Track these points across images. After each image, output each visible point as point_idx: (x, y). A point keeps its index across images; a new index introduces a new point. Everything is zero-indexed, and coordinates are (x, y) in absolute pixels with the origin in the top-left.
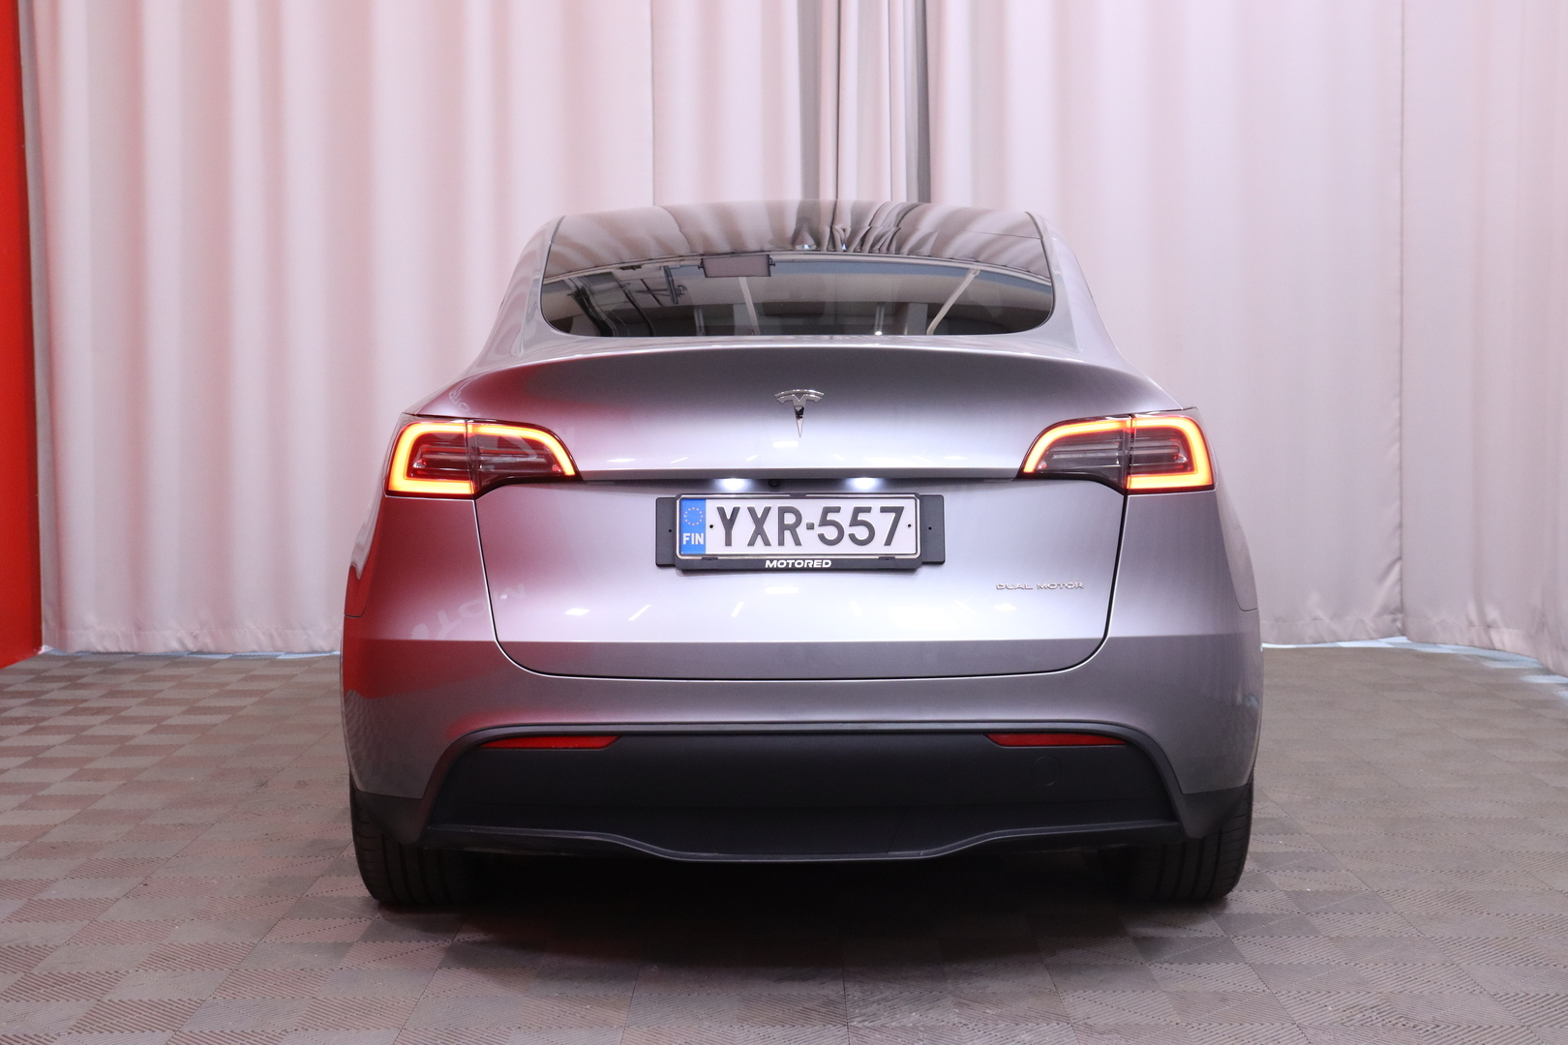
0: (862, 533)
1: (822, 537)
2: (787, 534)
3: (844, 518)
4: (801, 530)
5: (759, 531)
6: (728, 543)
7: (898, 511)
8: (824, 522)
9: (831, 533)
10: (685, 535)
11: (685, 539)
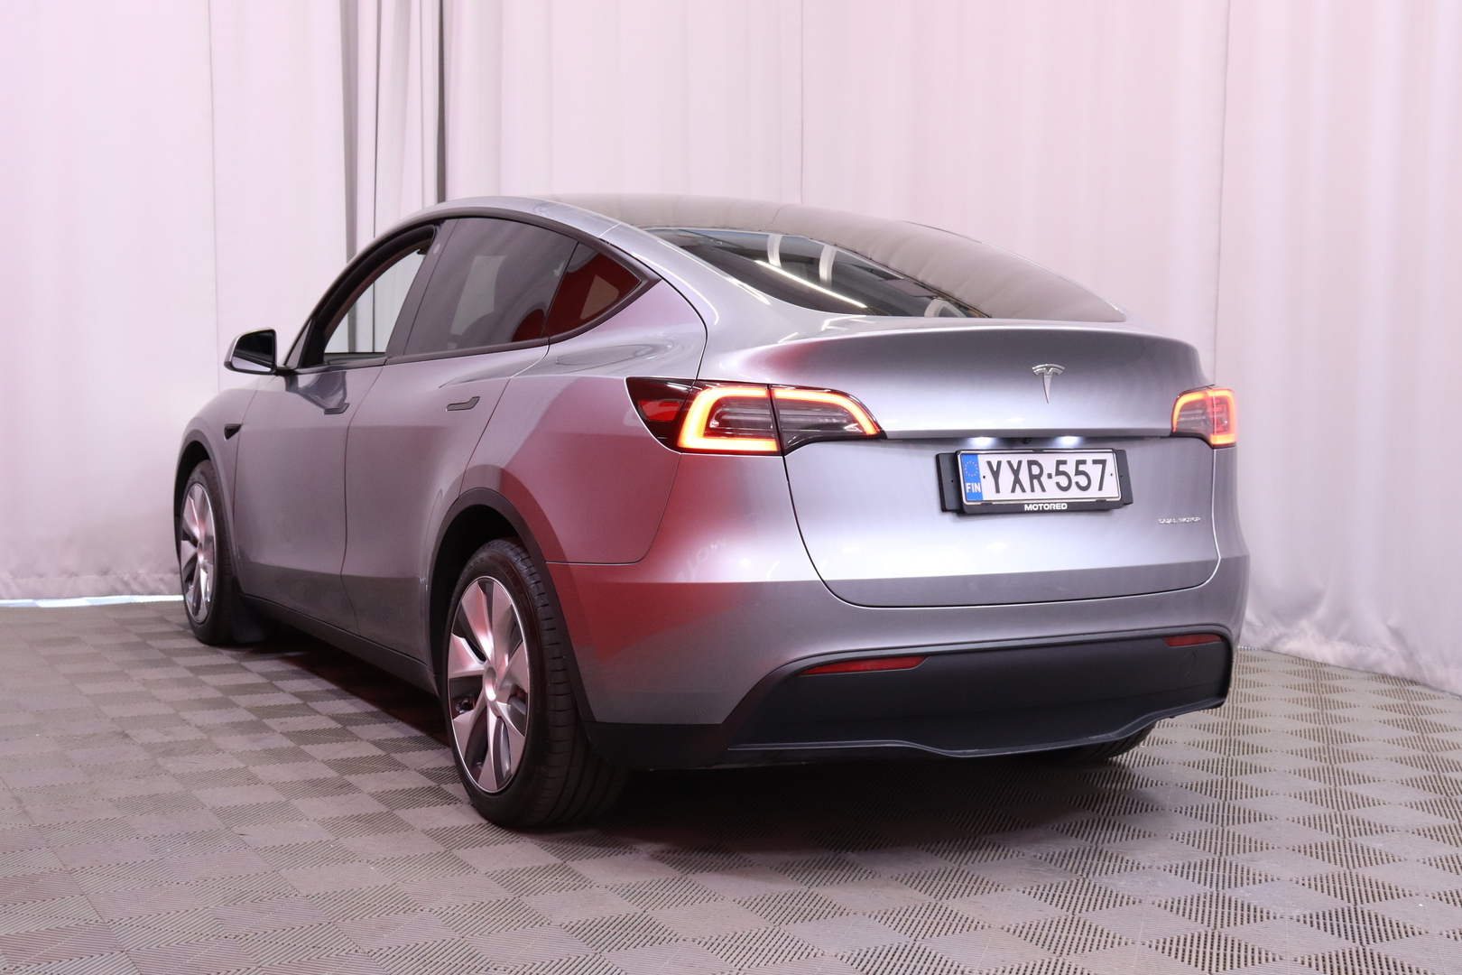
0: (1083, 481)
1: (1058, 484)
2: (1035, 482)
3: (1070, 468)
4: (1044, 479)
5: (1017, 481)
6: (998, 491)
7: (1103, 462)
8: (1059, 473)
9: (1064, 481)
10: (967, 484)
11: (968, 488)
